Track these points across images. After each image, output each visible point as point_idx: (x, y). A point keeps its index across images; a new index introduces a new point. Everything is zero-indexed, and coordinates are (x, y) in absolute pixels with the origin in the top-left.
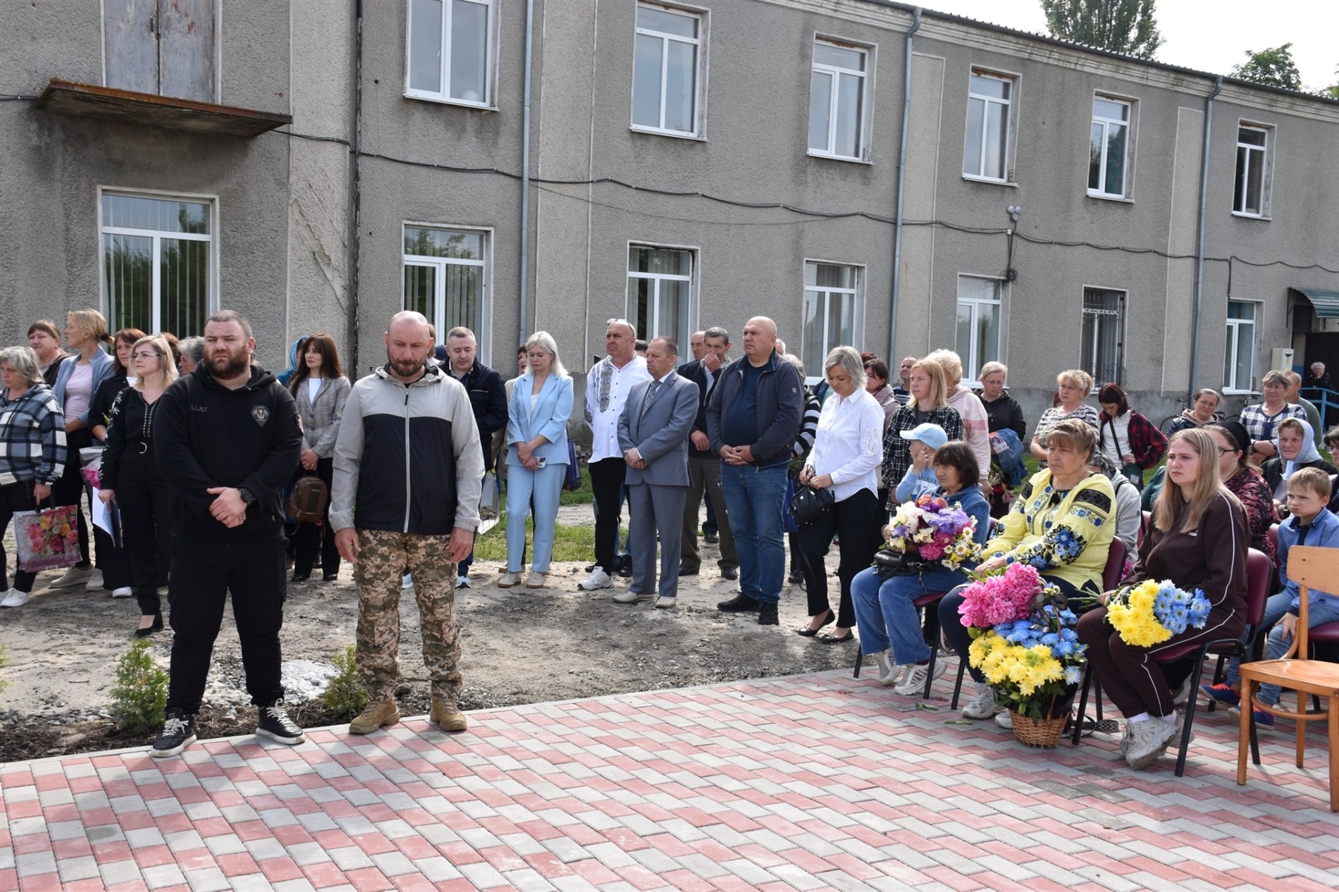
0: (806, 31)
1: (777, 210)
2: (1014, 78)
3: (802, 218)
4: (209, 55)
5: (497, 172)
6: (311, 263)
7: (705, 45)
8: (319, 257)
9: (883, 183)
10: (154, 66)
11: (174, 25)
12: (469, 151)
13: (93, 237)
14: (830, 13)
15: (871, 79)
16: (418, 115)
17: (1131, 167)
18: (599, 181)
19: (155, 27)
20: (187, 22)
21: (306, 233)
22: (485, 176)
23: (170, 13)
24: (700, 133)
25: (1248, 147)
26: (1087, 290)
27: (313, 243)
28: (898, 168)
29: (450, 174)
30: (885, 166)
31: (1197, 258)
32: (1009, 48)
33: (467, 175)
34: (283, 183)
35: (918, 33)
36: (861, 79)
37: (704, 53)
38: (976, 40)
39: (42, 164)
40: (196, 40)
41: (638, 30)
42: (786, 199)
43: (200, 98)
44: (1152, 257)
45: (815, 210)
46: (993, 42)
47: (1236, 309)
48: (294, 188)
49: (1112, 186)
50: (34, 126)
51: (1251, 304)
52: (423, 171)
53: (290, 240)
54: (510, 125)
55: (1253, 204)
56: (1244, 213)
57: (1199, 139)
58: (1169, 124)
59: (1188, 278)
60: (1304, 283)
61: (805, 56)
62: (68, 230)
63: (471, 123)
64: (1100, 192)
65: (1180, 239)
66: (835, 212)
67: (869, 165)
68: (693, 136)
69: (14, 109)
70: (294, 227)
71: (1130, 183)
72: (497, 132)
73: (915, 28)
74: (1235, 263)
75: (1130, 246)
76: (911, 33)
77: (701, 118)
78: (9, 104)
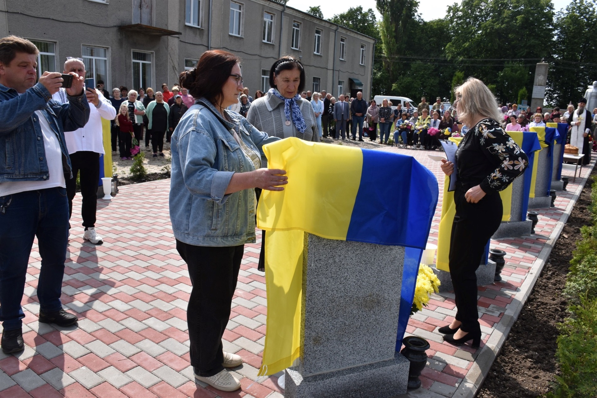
0: (263, 10)
1: (257, 56)
2: (301, 23)
3: (261, 58)
4: (151, 15)
5: (203, 45)
6: (172, 69)
7: (243, 13)
8: (174, 67)
9: (277, 49)
10: (140, 17)
11: (144, 6)
12: (197, 40)
13: (130, 63)
14: (267, 5)
15: (274, 22)
16: (188, 30)
17: (322, 46)
18: (223, 48)
19: (140, 6)
20: (146, 5)
21: (171, 62)
22: (201, 46)
23: (143, 3)
24: (242, 35)
25: (342, 42)
26: (314, 78)
27: (172, 64)
28: (280, 46)
29: (194, 46)
30: (277, 45)
31: (333, 70)
32: (300, 16)
33: (197, 46)
34: (167, 48)
35: (285, 11)
36: (271, 22)
37: (243, 15)
38: (295, 14)
39: (121, 43)
40: (148, 10)
41: (231, 9)
42: (258, 53)
43: (149, 25)
44: (325, 69)
45: (263, 56)
46: (298, 14)
47: (340, 83)
48: (169, 49)
49: (318, 52)
50: (119, 33)
51: (342, 82)
52: (189, 45)
53: (169, 63)
54: (206, 33)
55: (342, 57)
56: (341, 59)
57: (334, 40)
58: (328, 36)
59: (331, 75)
60: (352, 77)
61: (262, 16)
62: (126, 61)
63: (198, 32)
64: (315, 53)
65: (330, 66)
66: (267, 57)
67: (273, 45)
68: (239, 36)
69: (115, 29)
70: (169, 60)
71: (321, 51)
72: (203, 35)
73: (284, 10)
74: (340, 72)
75: (321, 66)
76: (282, 12)
77: (242, 31)
78: (115, 28)
